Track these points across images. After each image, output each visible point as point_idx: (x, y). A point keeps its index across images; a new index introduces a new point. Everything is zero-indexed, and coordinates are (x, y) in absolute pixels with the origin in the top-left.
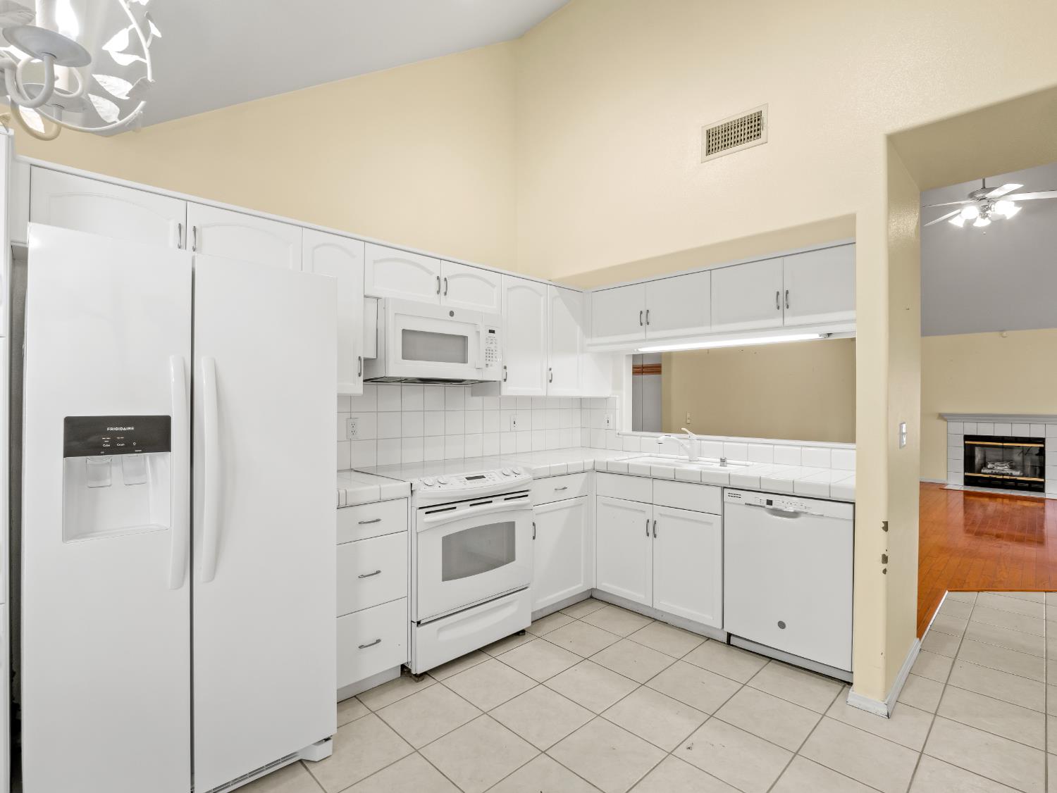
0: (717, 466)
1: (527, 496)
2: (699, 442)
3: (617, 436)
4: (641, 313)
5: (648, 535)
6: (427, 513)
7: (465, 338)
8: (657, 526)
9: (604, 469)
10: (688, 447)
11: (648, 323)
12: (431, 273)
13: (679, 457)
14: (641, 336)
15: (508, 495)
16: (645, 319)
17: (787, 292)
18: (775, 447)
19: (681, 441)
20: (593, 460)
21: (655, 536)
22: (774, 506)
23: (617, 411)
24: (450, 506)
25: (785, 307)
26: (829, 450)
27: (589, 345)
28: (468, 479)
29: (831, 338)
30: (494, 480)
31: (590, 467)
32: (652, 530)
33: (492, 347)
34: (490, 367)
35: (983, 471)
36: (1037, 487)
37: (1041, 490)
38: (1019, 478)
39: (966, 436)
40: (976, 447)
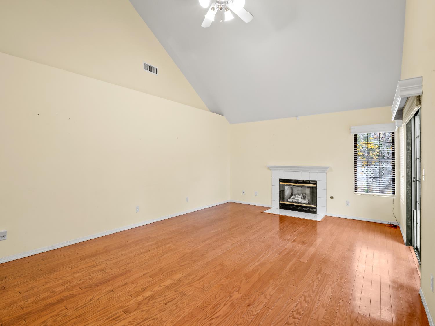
35: (289, 200)
36: (313, 211)
37: (315, 212)
38: (305, 205)
39: (280, 179)
40: (285, 186)
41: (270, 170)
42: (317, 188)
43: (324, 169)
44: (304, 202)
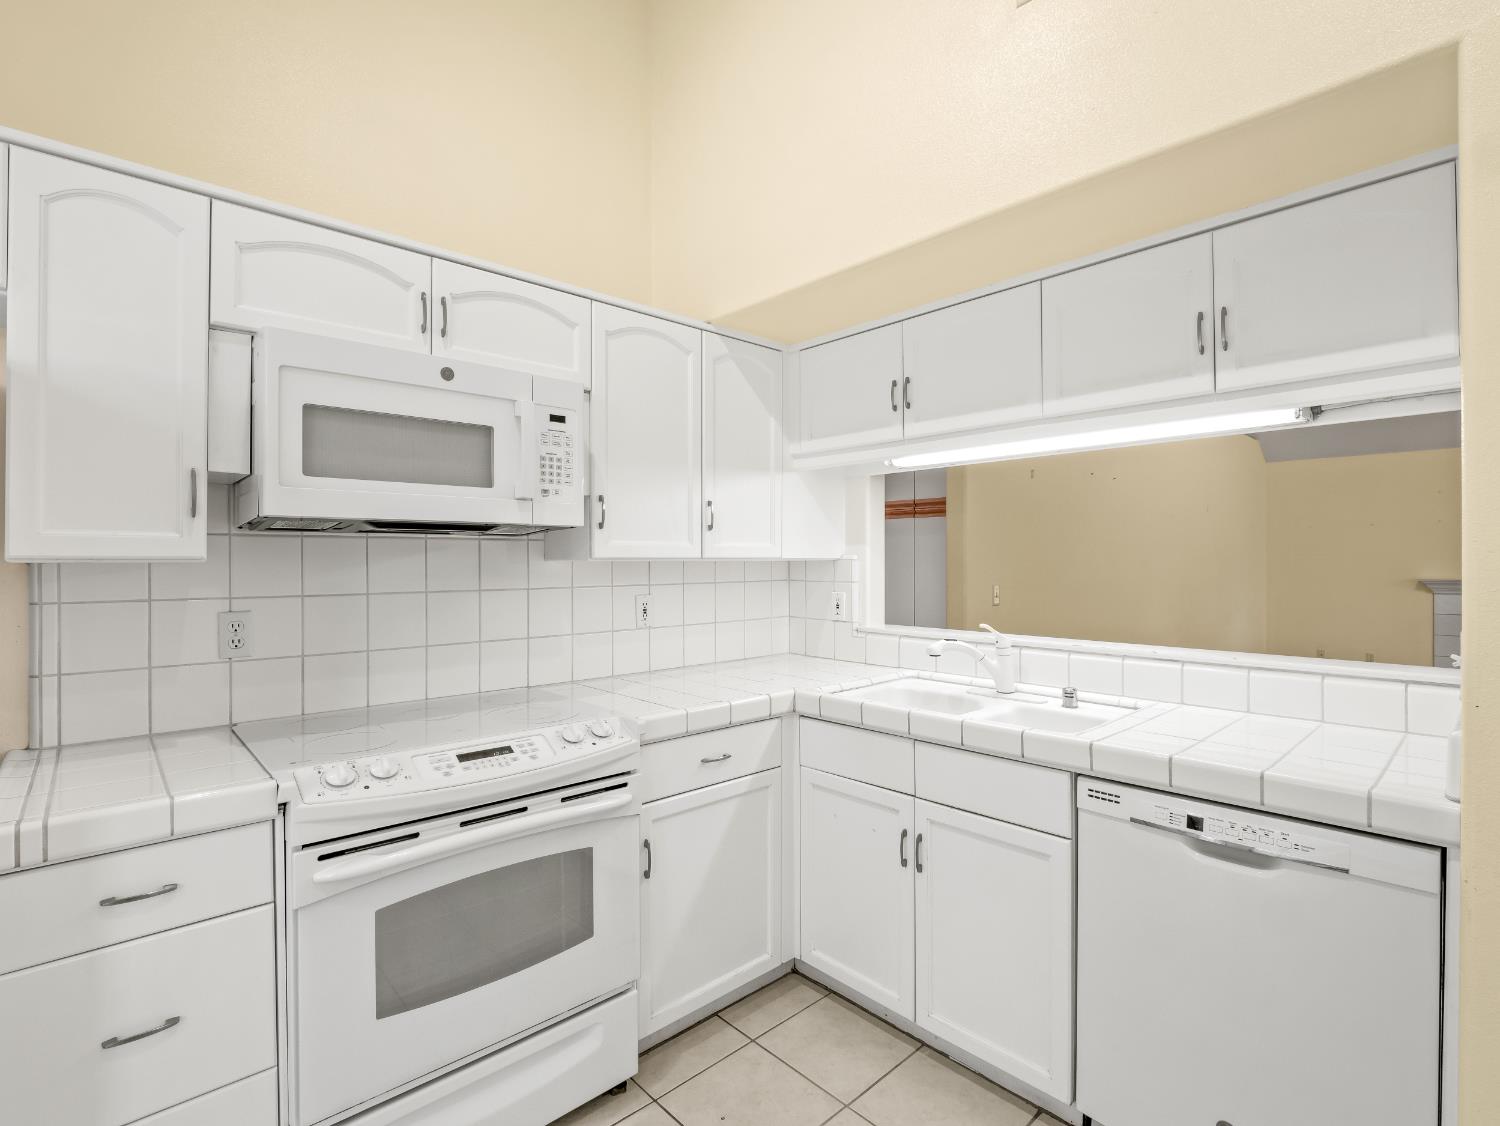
0: (1056, 705)
1: (625, 785)
2: (1016, 651)
3: (855, 633)
4: (894, 384)
5: (904, 863)
6: (322, 858)
7: (488, 431)
8: (924, 844)
9: (815, 712)
10: (994, 662)
11: (908, 406)
12: (407, 286)
13: (976, 681)
14: (893, 432)
15: (572, 790)
16: (902, 395)
17: (1224, 312)
18: (1187, 667)
19: (980, 650)
20: (792, 692)
21: (919, 868)
22: (1207, 835)
23: (856, 587)
24: (403, 831)
25: (1219, 345)
26: (1318, 679)
27: (795, 457)
28: (462, 758)
29: (1323, 421)
30: (533, 757)
31: (785, 707)
32: (912, 853)
33: (560, 452)
34: (551, 496)
41: (1429, 591)
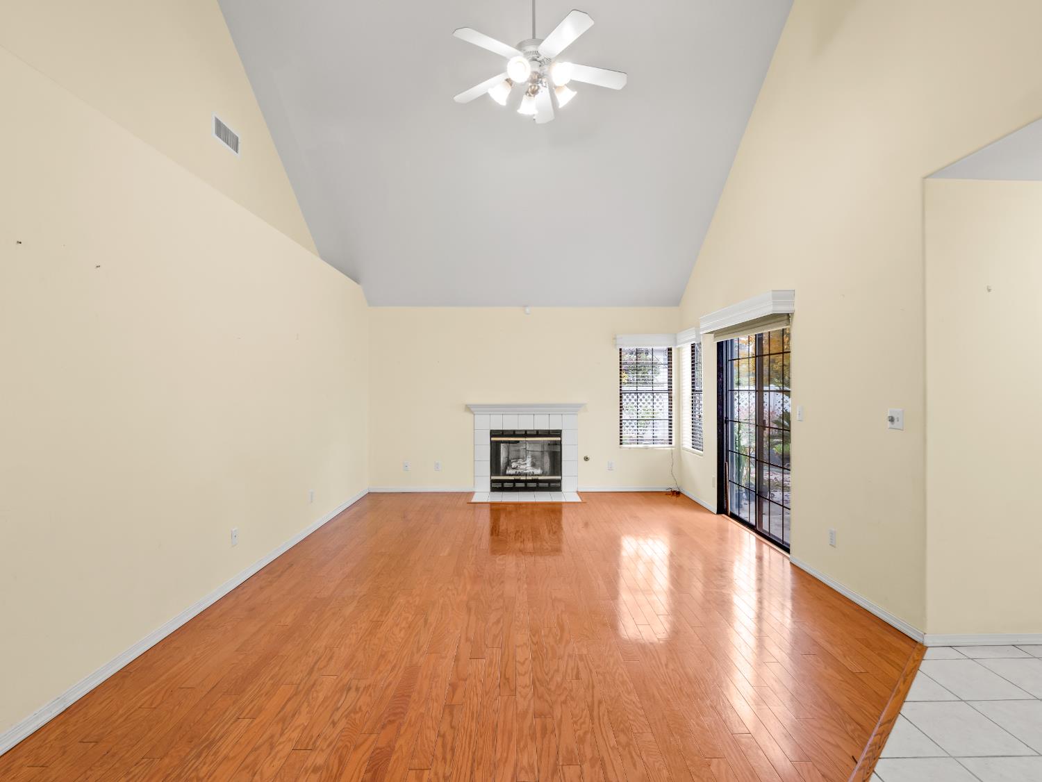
35: (510, 471)
36: (555, 486)
37: (559, 489)
38: (540, 478)
39: (492, 432)
40: (502, 445)
41: (472, 412)
42: (563, 443)
43: (575, 408)
44: (538, 471)
